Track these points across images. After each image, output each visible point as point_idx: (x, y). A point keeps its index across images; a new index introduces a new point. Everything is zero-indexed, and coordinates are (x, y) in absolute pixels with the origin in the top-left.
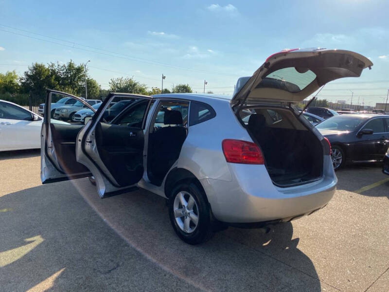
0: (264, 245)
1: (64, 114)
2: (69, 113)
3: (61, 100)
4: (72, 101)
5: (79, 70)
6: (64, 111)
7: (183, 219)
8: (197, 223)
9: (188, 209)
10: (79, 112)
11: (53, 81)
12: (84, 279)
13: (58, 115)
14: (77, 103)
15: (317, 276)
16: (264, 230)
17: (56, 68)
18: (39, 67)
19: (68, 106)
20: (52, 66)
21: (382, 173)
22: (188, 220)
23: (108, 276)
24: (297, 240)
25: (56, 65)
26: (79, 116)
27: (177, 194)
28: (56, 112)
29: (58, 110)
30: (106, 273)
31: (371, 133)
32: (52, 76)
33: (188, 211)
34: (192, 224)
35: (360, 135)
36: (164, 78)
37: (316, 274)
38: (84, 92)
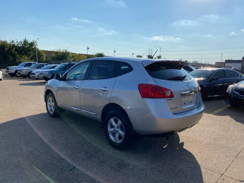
0: (165, 147)
1: (24, 73)
2: (27, 73)
3: (21, 64)
4: (29, 65)
5: (32, 44)
6: (24, 71)
7: (114, 135)
8: (123, 137)
9: (117, 128)
10: (34, 71)
11: (14, 51)
12: (56, 175)
13: (20, 73)
14: (33, 66)
15: (198, 163)
16: (165, 138)
17: (15, 43)
18: (3, 42)
19: (26, 68)
20: (13, 42)
21: (225, 102)
22: (117, 135)
23: (71, 172)
24: (183, 144)
25: (15, 41)
26: (34, 74)
27: (109, 119)
28: (18, 72)
29: (20, 70)
30: (69, 171)
31: (217, 79)
32: (13, 48)
33: (117, 129)
34: (120, 137)
35: (211, 80)
36: (88, 49)
37: (197, 162)
38: (36, 59)
